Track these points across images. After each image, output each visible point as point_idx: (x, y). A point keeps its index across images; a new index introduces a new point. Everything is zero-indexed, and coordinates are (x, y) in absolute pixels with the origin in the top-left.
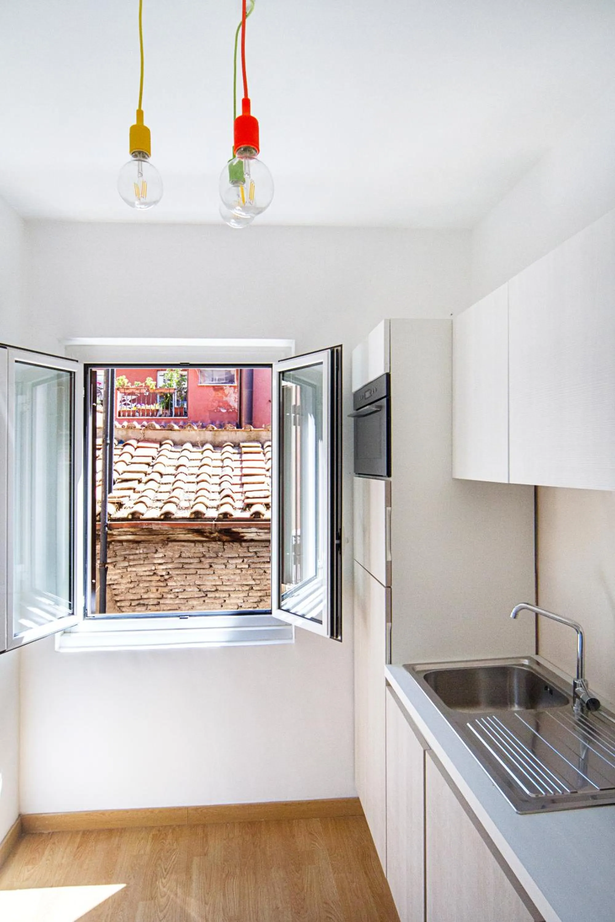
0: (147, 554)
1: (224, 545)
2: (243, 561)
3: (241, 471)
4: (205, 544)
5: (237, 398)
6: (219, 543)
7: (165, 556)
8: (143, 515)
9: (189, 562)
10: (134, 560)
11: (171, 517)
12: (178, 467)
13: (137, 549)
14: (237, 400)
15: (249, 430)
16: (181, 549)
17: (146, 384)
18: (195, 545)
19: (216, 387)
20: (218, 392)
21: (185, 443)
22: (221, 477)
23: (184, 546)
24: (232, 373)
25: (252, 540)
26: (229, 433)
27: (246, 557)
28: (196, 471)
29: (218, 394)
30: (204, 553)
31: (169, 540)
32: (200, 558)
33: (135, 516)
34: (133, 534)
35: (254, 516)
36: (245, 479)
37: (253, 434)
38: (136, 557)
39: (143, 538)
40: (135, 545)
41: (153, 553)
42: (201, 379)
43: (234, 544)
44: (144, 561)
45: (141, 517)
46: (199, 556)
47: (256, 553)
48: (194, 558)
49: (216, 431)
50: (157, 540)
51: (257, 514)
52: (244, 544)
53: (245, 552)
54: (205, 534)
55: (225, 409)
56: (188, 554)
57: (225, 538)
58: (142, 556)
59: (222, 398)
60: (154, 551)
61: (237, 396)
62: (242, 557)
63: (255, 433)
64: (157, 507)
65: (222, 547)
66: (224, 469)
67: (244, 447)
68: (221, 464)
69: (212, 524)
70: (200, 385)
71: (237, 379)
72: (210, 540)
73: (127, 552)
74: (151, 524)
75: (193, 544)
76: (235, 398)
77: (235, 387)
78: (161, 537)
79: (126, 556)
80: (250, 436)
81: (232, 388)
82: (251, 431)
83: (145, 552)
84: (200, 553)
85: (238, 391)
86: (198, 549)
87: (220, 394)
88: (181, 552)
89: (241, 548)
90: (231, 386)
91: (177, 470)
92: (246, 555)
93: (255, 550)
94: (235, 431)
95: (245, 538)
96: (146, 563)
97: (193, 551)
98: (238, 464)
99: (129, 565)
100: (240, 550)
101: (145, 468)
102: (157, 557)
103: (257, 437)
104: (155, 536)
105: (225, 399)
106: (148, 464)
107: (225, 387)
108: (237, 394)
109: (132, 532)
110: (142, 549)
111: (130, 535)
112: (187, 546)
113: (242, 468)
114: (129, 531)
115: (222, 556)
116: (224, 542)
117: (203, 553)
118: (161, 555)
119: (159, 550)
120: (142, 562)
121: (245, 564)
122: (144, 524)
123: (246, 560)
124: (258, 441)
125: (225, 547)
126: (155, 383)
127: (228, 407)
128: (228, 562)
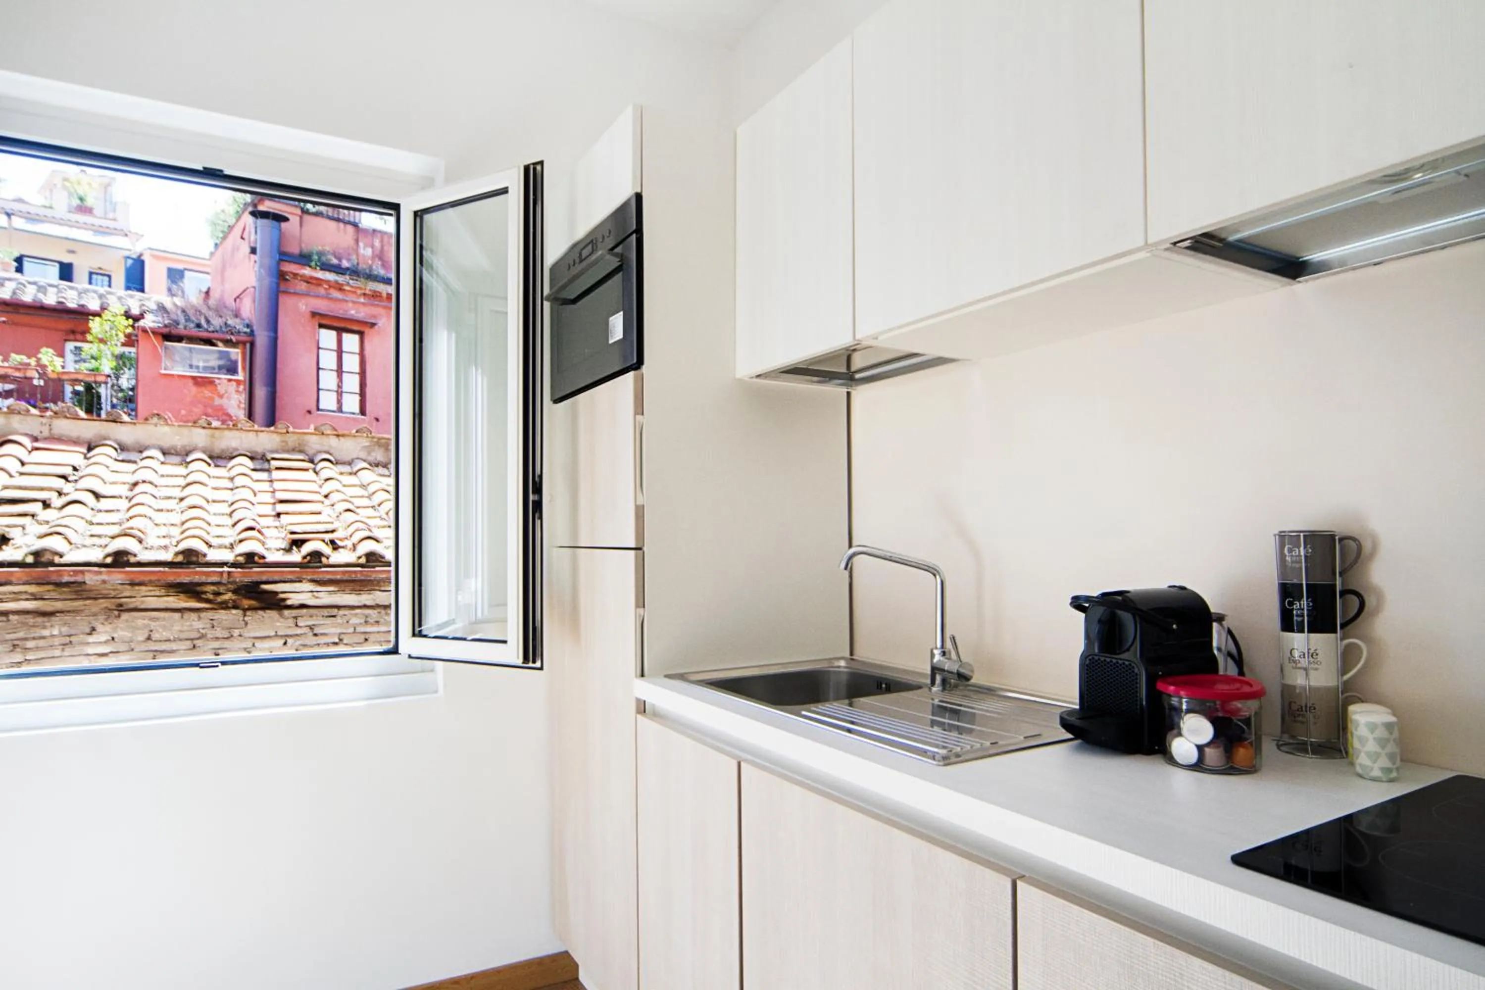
0: (70, 636)
1: (245, 616)
2: (285, 643)
3: (274, 497)
4: (203, 615)
5: (243, 401)
6: (234, 611)
7: (113, 639)
8: (61, 556)
9: (168, 649)
10: (37, 648)
11: (128, 560)
12: (135, 484)
13: (45, 627)
14: (243, 406)
15: (285, 431)
16: (149, 625)
17: (39, 360)
18: (182, 617)
19: (199, 380)
20: (203, 389)
21: (147, 448)
22: (232, 504)
23: (157, 619)
24: (233, 357)
25: (303, 606)
26: (243, 435)
27: (291, 636)
28: (177, 492)
29: (202, 392)
30: (202, 631)
31: (121, 609)
32: (192, 640)
33: (40, 559)
34: (35, 597)
35: (308, 558)
36: (281, 508)
37: (291, 439)
38: (41, 643)
39: (59, 605)
40: (40, 620)
41: (83, 633)
42: (166, 362)
43: (265, 613)
44: (63, 650)
45: (57, 560)
46: (192, 637)
47: (311, 628)
48: (181, 640)
49: (216, 428)
50: (95, 609)
51: (316, 555)
52: (286, 612)
53: (290, 627)
54: (204, 596)
55: (218, 420)
56: (166, 634)
57: (246, 603)
58: (57, 641)
59: (212, 399)
60: (88, 630)
61: (243, 398)
62: (282, 636)
63: (295, 437)
64: (94, 545)
65: (241, 618)
66: (235, 491)
67: (274, 459)
68: (230, 485)
69: (222, 573)
70: (163, 372)
71: (244, 368)
72: (215, 607)
73: (21, 635)
74: (82, 572)
75: (177, 615)
76: (240, 402)
77: (238, 382)
78: (103, 603)
79: (16, 642)
80: (286, 442)
81: (234, 384)
82: (288, 432)
83: (64, 634)
84: (193, 630)
85: (245, 389)
86: (188, 623)
87: (207, 392)
88: (151, 631)
89: (282, 620)
90: (230, 380)
91: (131, 490)
92: (290, 632)
93: (310, 623)
94: (257, 431)
95: (289, 602)
96: (66, 653)
97: (177, 628)
98: (266, 486)
99: (26, 660)
100: (278, 624)
101: (59, 483)
102: (94, 643)
103: (299, 444)
104: (88, 602)
105: (217, 402)
106: (64, 477)
107: (217, 381)
108: (243, 396)
109: (32, 594)
110: (57, 627)
111: (27, 599)
112: (164, 619)
113: (273, 492)
114: (26, 592)
115: (240, 636)
116: (245, 610)
117: (199, 632)
118: (104, 638)
119: (100, 628)
120: (57, 653)
121: (290, 649)
122: (66, 573)
123: (290, 641)
124: (301, 451)
125: (246, 619)
126: (61, 360)
127: (225, 417)
128: (254, 645)
